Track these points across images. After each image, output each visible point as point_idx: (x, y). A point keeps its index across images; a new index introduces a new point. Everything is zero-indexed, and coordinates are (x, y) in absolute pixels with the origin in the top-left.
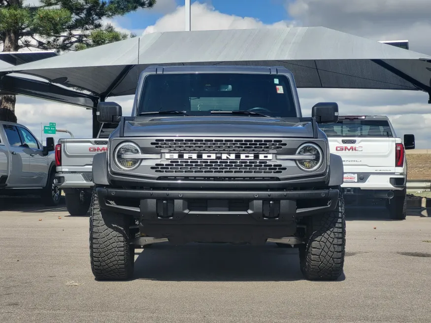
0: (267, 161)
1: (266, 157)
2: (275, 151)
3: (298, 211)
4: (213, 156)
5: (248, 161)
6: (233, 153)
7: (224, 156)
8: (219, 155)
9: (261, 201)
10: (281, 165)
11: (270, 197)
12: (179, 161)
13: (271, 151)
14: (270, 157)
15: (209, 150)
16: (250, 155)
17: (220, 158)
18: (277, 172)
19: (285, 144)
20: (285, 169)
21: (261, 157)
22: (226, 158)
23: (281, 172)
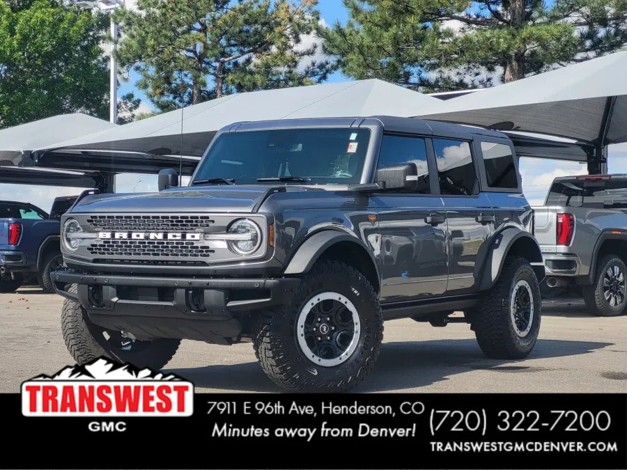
0: (194, 242)
1: (193, 236)
2: (202, 230)
3: (230, 304)
4: (142, 236)
5: (175, 242)
6: (161, 232)
7: (152, 236)
8: (147, 234)
9: (184, 290)
10: (208, 247)
11: (191, 286)
12: (111, 241)
13: (197, 230)
14: (197, 236)
15: (138, 229)
16: (177, 234)
17: (147, 238)
18: (205, 256)
19: (213, 222)
20: (213, 251)
21: (189, 236)
22: (153, 238)
23: (208, 256)
